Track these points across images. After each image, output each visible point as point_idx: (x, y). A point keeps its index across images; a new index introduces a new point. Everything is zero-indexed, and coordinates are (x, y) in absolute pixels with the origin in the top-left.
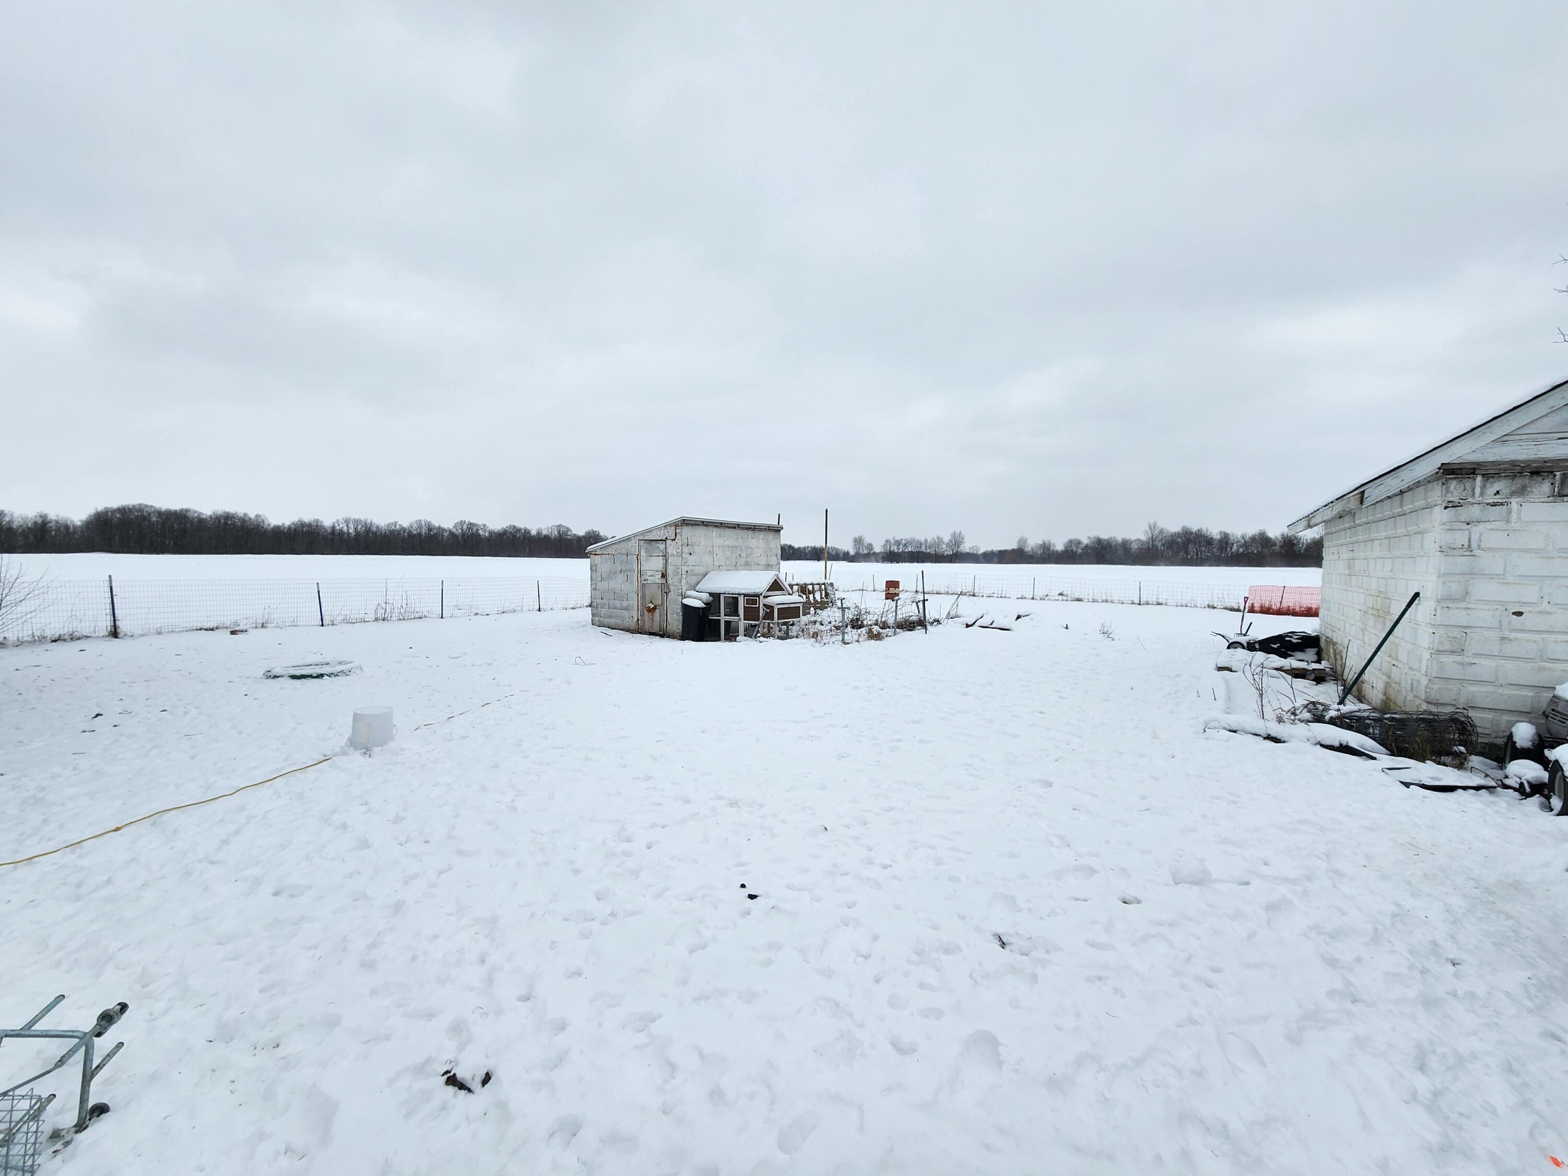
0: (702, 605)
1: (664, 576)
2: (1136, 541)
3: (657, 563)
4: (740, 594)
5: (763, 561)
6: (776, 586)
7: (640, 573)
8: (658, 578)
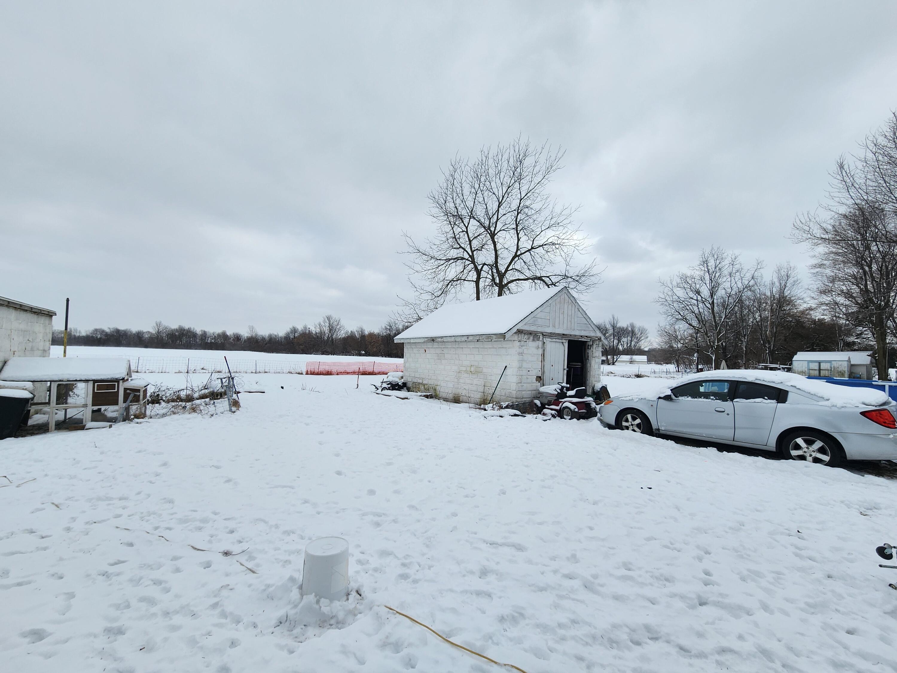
0: (29, 395)
2: (146, 332)
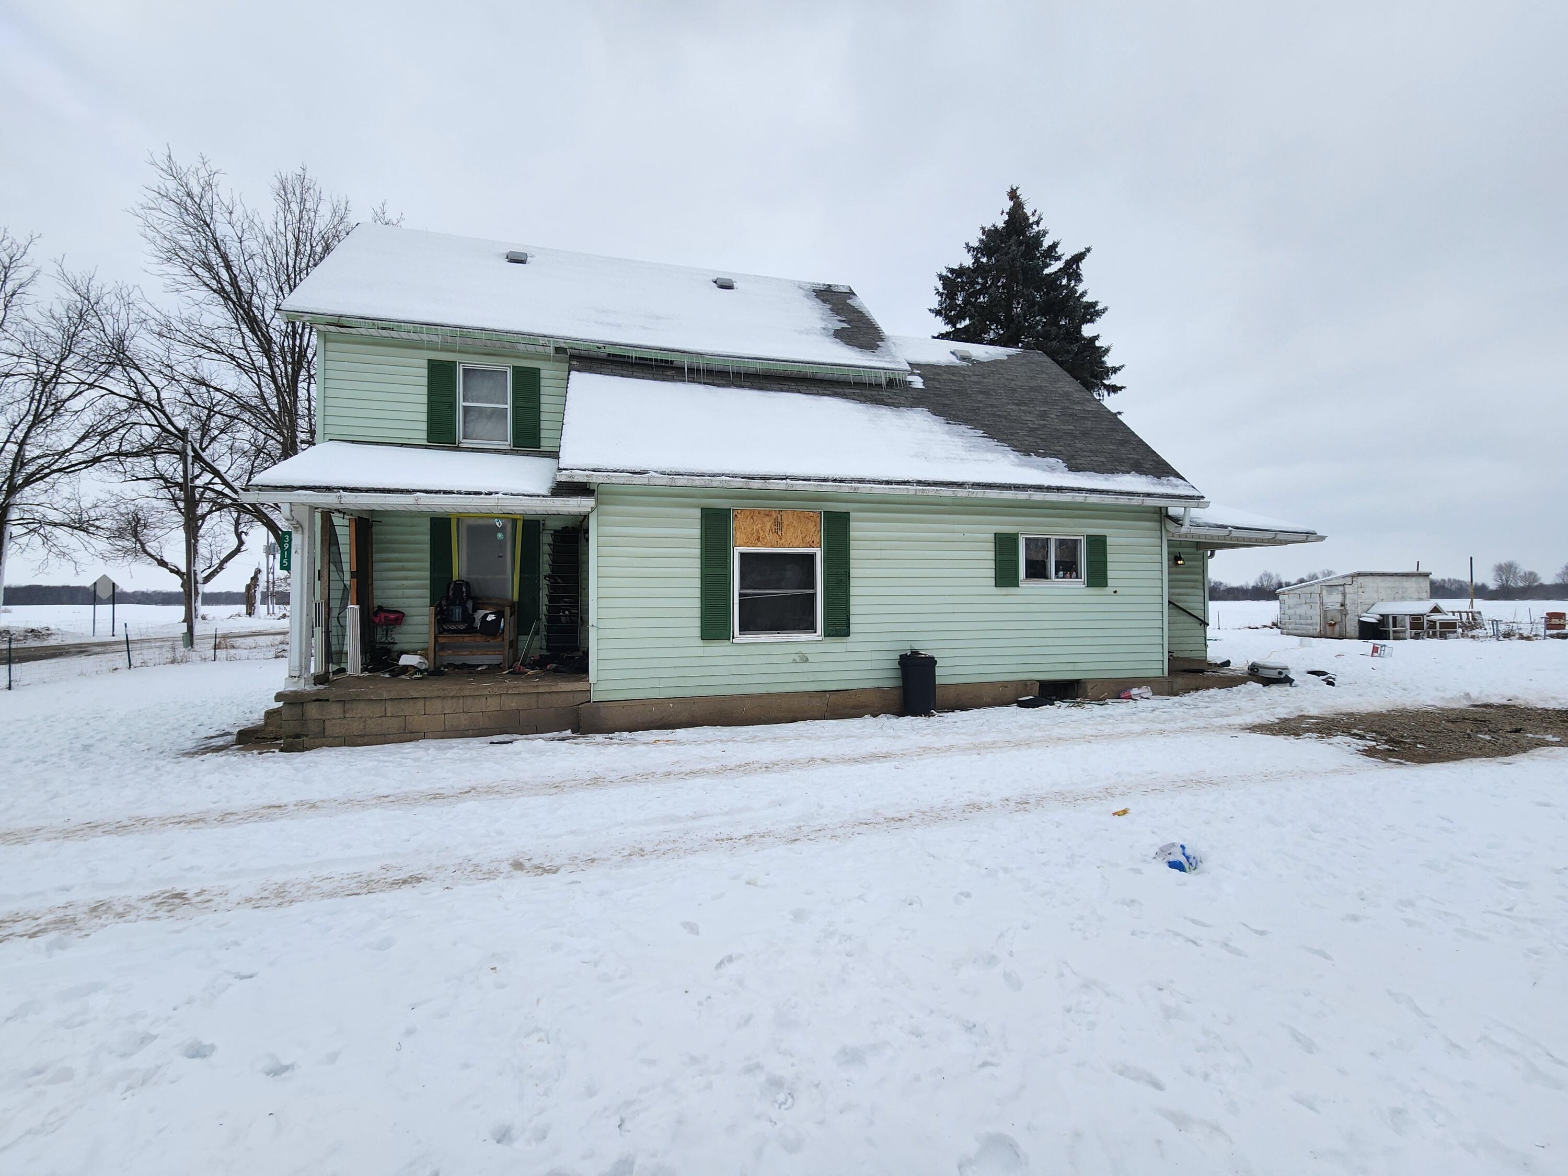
0: (1376, 621)
1: (1342, 605)
3: (1339, 598)
4: (1406, 615)
5: (1416, 596)
6: (1436, 610)
7: (1322, 604)
8: (1338, 607)
